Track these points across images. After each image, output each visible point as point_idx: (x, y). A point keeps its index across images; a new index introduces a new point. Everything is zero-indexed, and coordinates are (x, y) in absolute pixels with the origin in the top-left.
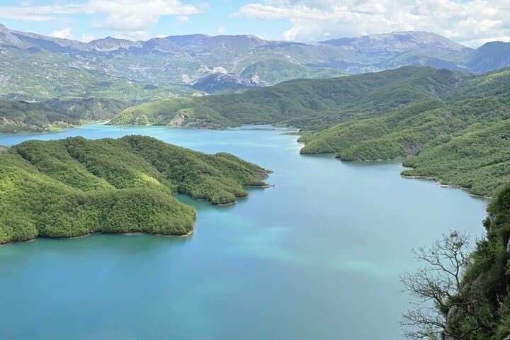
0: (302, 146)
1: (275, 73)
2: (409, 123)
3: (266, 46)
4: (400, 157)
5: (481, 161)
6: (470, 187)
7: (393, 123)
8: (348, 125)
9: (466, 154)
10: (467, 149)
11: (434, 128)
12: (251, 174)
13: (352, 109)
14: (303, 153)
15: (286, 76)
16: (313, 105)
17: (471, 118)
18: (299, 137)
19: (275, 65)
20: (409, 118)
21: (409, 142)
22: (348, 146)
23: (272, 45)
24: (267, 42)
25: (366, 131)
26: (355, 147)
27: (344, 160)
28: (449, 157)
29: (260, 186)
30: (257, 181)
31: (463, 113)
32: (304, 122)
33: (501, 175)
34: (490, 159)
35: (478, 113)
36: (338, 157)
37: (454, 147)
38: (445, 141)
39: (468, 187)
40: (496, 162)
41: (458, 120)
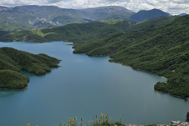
0: (74, 50)
1: (65, 20)
2: (112, 41)
3: (62, 10)
4: (109, 54)
5: (136, 56)
6: (132, 65)
7: (107, 41)
8: (90, 42)
9: (131, 53)
10: (132, 51)
11: (121, 43)
12: (53, 62)
13: (92, 35)
14: (74, 52)
15: (69, 22)
16: (79, 33)
17: (134, 39)
18: (73, 46)
19: (66, 18)
20: (112, 39)
21: (112, 48)
22: (91, 50)
23: (64, 10)
24: (62, 8)
25: (97, 44)
26: (93, 50)
27: (90, 55)
28: (125, 54)
29: (56, 67)
30: (55, 65)
31: (131, 37)
32: (75, 40)
33: (143, 61)
34: (140, 55)
35: (136, 37)
36: (87, 54)
37: (127, 50)
38: (124, 48)
39: (131, 65)
40: (141, 56)
41: (129, 40)
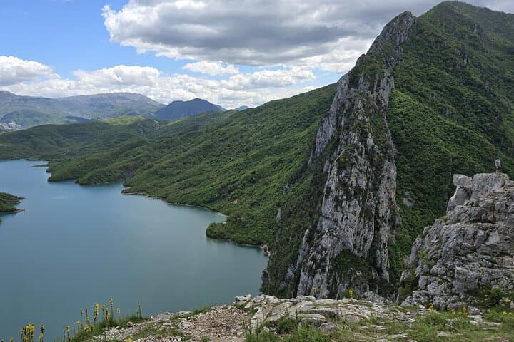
0: (50, 175)
1: (28, 119)
2: (126, 156)
3: (19, 100)
4: (121, 180)
5: (172, 180)
6: (166, 198)
7: (116, 156)
8: (84, 158)
9: (163, 175)
10: (164, 172)
11: (142, 158)
12: (4, 202)
13: (87, 146)
14: (50, 180)
15: (38, 121)
16: (59, 143)
17: (166, 151)
18: (47, 168)
19: (30, 114)
20: (126, 152)
21: (126, 168)
22: (85, 174)
23: (25, 99)
24: (21, 96)
25: (96, 162)
26: (90, 174)
27: (82, 184)
28: (153, 178)
29: (13, 211)
30: (9, 207)
31: (160, 148)
32: (52, 156)
34: (178, 178)
35: (169, 148)
36: (77, 183)
37: (156, 171)
38: (150, 167)
39: (164, 198)
40: (181, 180)
41: (157, 153)
